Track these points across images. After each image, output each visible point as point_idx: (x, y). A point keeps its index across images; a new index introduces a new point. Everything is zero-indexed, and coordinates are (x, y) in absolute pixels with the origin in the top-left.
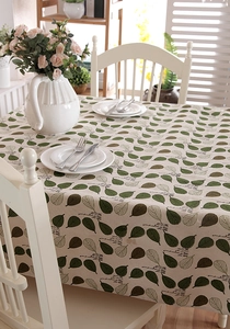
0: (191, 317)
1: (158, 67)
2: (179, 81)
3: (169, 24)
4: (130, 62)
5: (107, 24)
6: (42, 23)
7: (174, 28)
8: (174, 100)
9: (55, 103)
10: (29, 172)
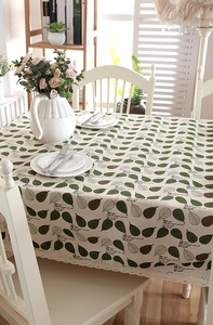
0: (160, 291)
1: (128, 84)
2: (145, 95)
3: (136, 48)
4: (105, 81)
5: (84, 49)
6: (30, 49)
7: (140, 52)
8: (141, 111)
9: (53, 117)
10: (7, 179)
